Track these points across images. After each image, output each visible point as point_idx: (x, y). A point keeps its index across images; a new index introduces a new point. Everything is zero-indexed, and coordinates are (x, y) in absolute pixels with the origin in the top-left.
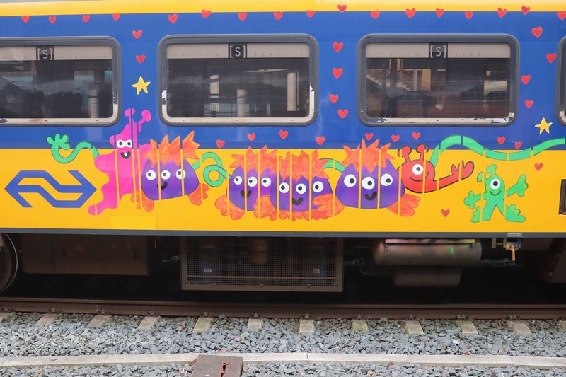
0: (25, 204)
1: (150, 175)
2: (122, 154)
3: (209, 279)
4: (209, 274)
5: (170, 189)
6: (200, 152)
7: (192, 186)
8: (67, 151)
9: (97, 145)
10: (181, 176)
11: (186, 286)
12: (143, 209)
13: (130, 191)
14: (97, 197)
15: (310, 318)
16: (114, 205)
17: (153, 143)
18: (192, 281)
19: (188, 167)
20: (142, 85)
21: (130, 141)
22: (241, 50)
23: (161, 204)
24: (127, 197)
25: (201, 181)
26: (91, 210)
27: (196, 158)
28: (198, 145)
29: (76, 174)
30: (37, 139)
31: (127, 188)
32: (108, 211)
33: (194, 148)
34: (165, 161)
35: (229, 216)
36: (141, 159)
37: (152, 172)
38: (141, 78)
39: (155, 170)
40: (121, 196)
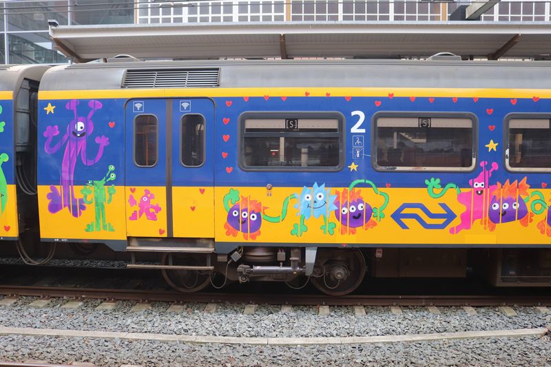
0: (404, 226)
1: (495, 206)
2: (477, 192)
4: (513, 275)
5: (508, 216)
6: (530, 191)
7: (523, 214)
8: (438, 190)
9: (460, 185)
10: (516, 207)
11: (499, 284)
12: (488, 229)
13: (480, 217)
14: (457, 222)
16: (468, 227)
17: (499, 184)
18: (504, 280)
19: (521, 200)
20: (492, 146)
21: (483, 183)
23: (501, 226)
24: (478, 221)
25: (529, 210)
26: (452, 231)
27: (527, 194)
28: (529, 186)
29: (443, 206)
30: (417, 181)
31: (478, 215)
32: (463, 231)
33: (526, 188)
34: (506, 197)
35: (546, 234)
36: (490, 195)
37: (496, 204)
38: (492, 141)
39: (499, 203)
40: (474, 220)
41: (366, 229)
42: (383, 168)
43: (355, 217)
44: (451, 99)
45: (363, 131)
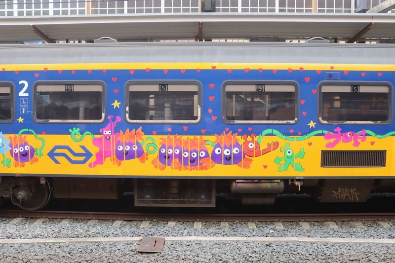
0: (57, 162)
1: (120, 148)
2: (106, 137)
3: (148, 200)
4: (148, 198)
5: (130, 155)
6: (144, 137)
7: (141, 154)
8: (79, 136)
9: (94, 133)
10: (135, 149)
11: (137, 204)
12: (116, 165)
13: (110, 156)
14: (93, 159)
15: (200, 221)
16: (102, 163)
17: (122, 132)
18: (140, 202)
19: (138, 144)
20: (116, 104)
21: (110, 131)
22: (165, 87)
23: (125, 162)
24: (108, 159)
25: (145, 151)
26: (90, 165)
27: (143, 140)
28: (143, 133)
29: (83, 147)
30: (64, 130)
31: (108, 154)
32: (98, 166)
33: (142, 134)
34: (127, 141)
35: (159, 169)
36: (115, 140)
37: (121, 147)
38: (116, 101)
39: (122, 145)
40: (105, 158)
41: (32, 164)
42: (40, 121)
43: (23, 155)
44: (86, 71)
45: (27, 95)
